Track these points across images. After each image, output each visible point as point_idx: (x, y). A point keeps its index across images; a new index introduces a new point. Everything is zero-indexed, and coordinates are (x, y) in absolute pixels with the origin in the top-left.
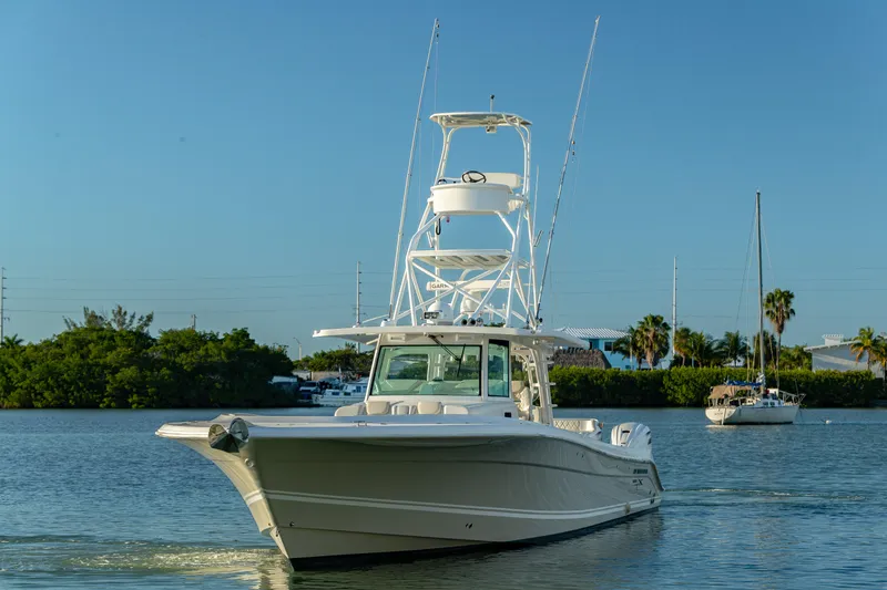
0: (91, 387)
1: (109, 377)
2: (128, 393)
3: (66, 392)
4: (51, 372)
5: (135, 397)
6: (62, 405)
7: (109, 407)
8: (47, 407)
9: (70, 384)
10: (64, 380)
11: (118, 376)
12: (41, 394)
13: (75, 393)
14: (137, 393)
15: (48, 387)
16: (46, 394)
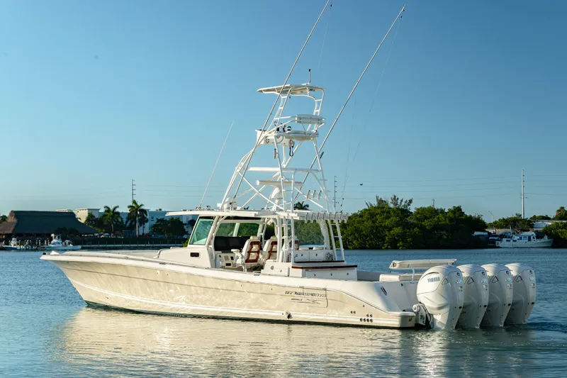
0: (378, 238)
1: (387, 233)
2: (398, 241)
3: (364, 241)
4: (357, 230)
5: (401, 243)
6: (362, 248)
7: (387, 248)
8: (355, 249)
9: (366, 237)
10: (364, 234)
11: (392, 232)
12: (352, 242)
13: (370, 242)
14: (402, 241)
15: (355, 238)
16: (354, 242)
